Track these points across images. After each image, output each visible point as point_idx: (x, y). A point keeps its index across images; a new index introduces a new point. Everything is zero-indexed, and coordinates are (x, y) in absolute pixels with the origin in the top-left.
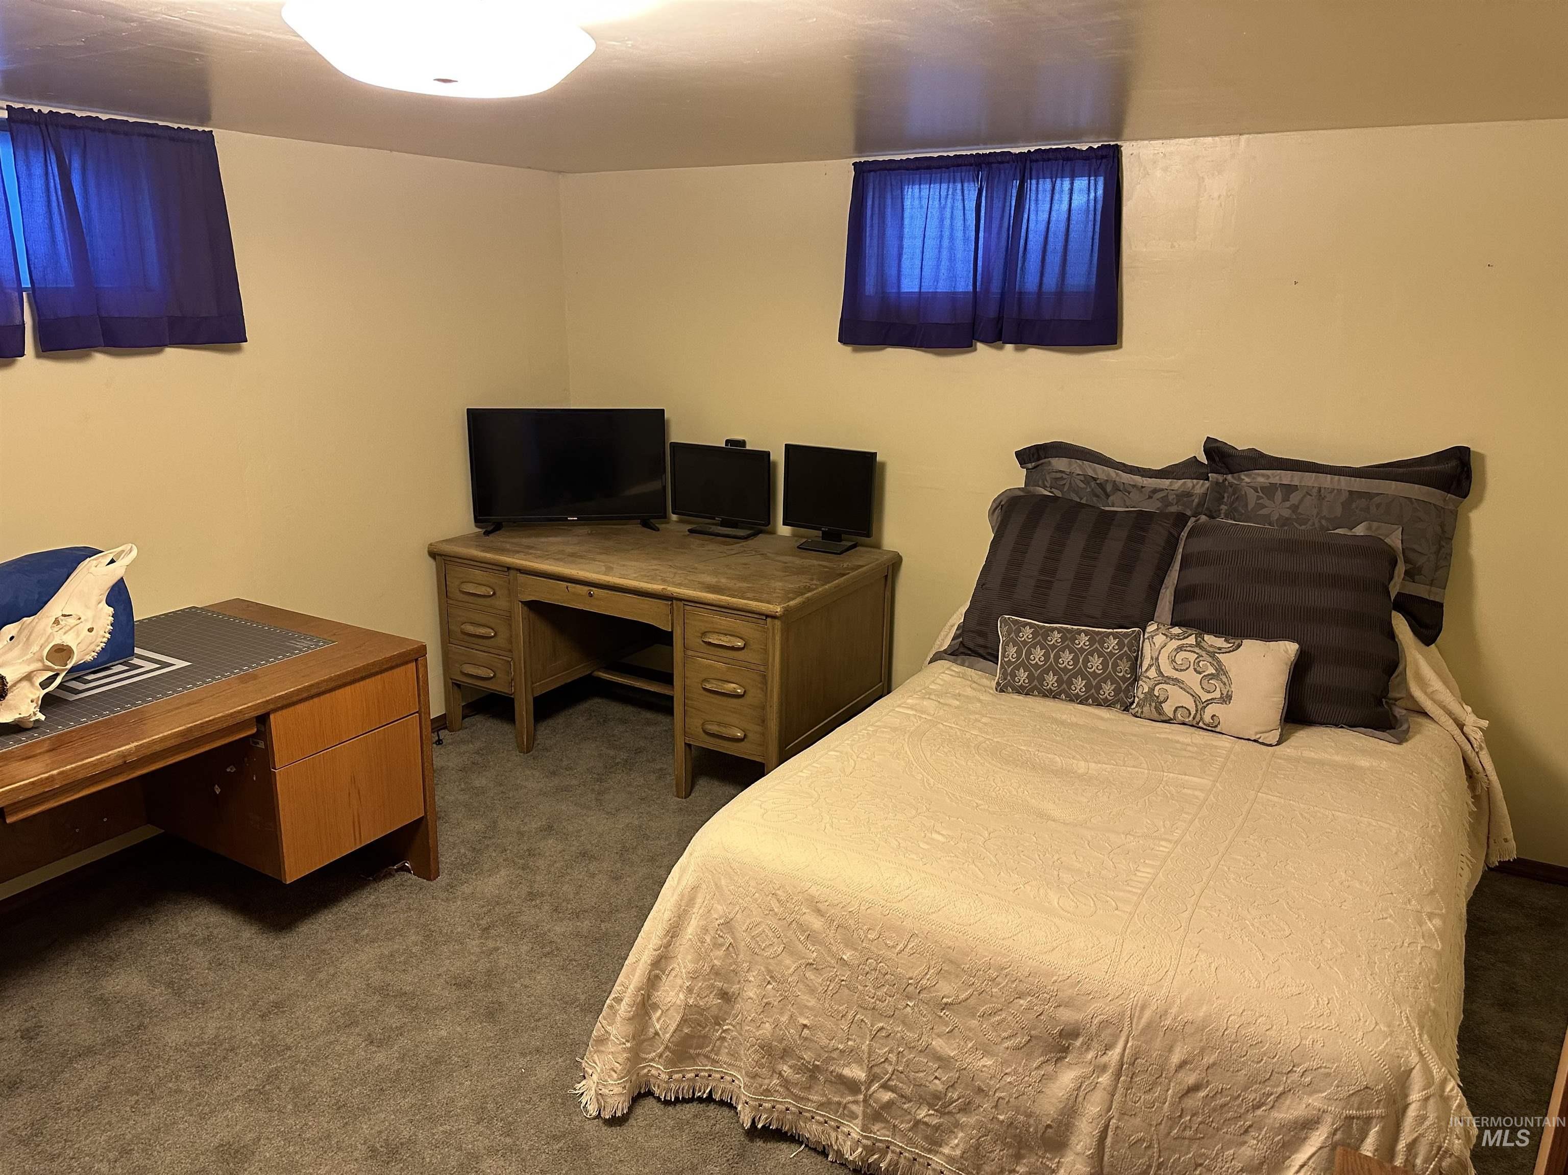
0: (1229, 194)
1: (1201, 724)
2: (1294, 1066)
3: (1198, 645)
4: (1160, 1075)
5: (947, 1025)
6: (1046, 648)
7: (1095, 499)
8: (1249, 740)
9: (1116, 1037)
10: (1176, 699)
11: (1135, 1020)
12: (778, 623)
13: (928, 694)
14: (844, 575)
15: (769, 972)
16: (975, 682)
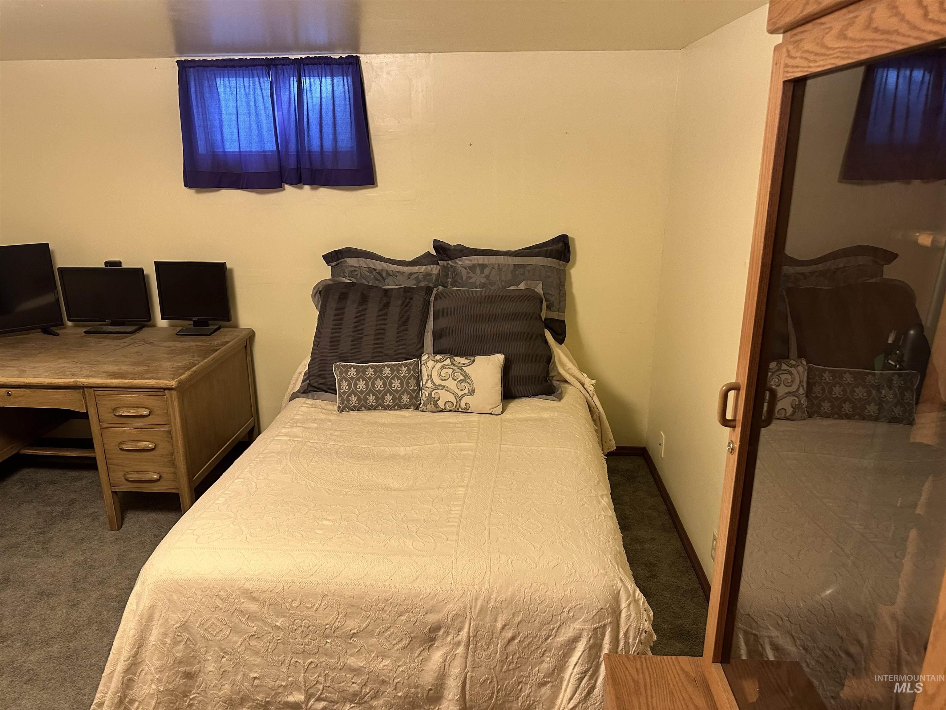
0: (427, 89)
1: (460, 410)
2: (563, 609)
3: (452, 363)
4: (491, 639)
5: (355, 647)
6: (365, 380)
7: (377, 282)
8: (486, 413)
9: (463, 622)
10: (445, 397)
11: (473, 609)
12: (174, 393)
13: (295, 423)
14: (216, 350)
15: (222, 649)
16: (324, 409)
